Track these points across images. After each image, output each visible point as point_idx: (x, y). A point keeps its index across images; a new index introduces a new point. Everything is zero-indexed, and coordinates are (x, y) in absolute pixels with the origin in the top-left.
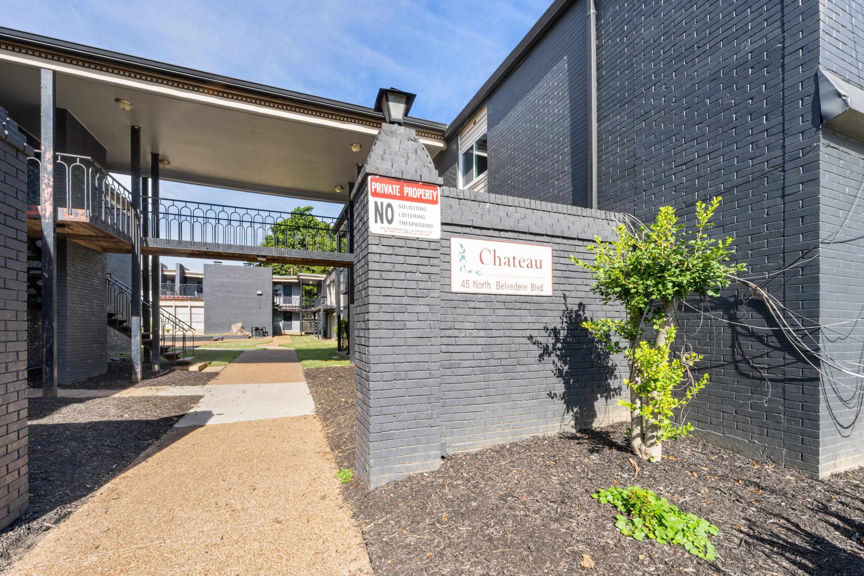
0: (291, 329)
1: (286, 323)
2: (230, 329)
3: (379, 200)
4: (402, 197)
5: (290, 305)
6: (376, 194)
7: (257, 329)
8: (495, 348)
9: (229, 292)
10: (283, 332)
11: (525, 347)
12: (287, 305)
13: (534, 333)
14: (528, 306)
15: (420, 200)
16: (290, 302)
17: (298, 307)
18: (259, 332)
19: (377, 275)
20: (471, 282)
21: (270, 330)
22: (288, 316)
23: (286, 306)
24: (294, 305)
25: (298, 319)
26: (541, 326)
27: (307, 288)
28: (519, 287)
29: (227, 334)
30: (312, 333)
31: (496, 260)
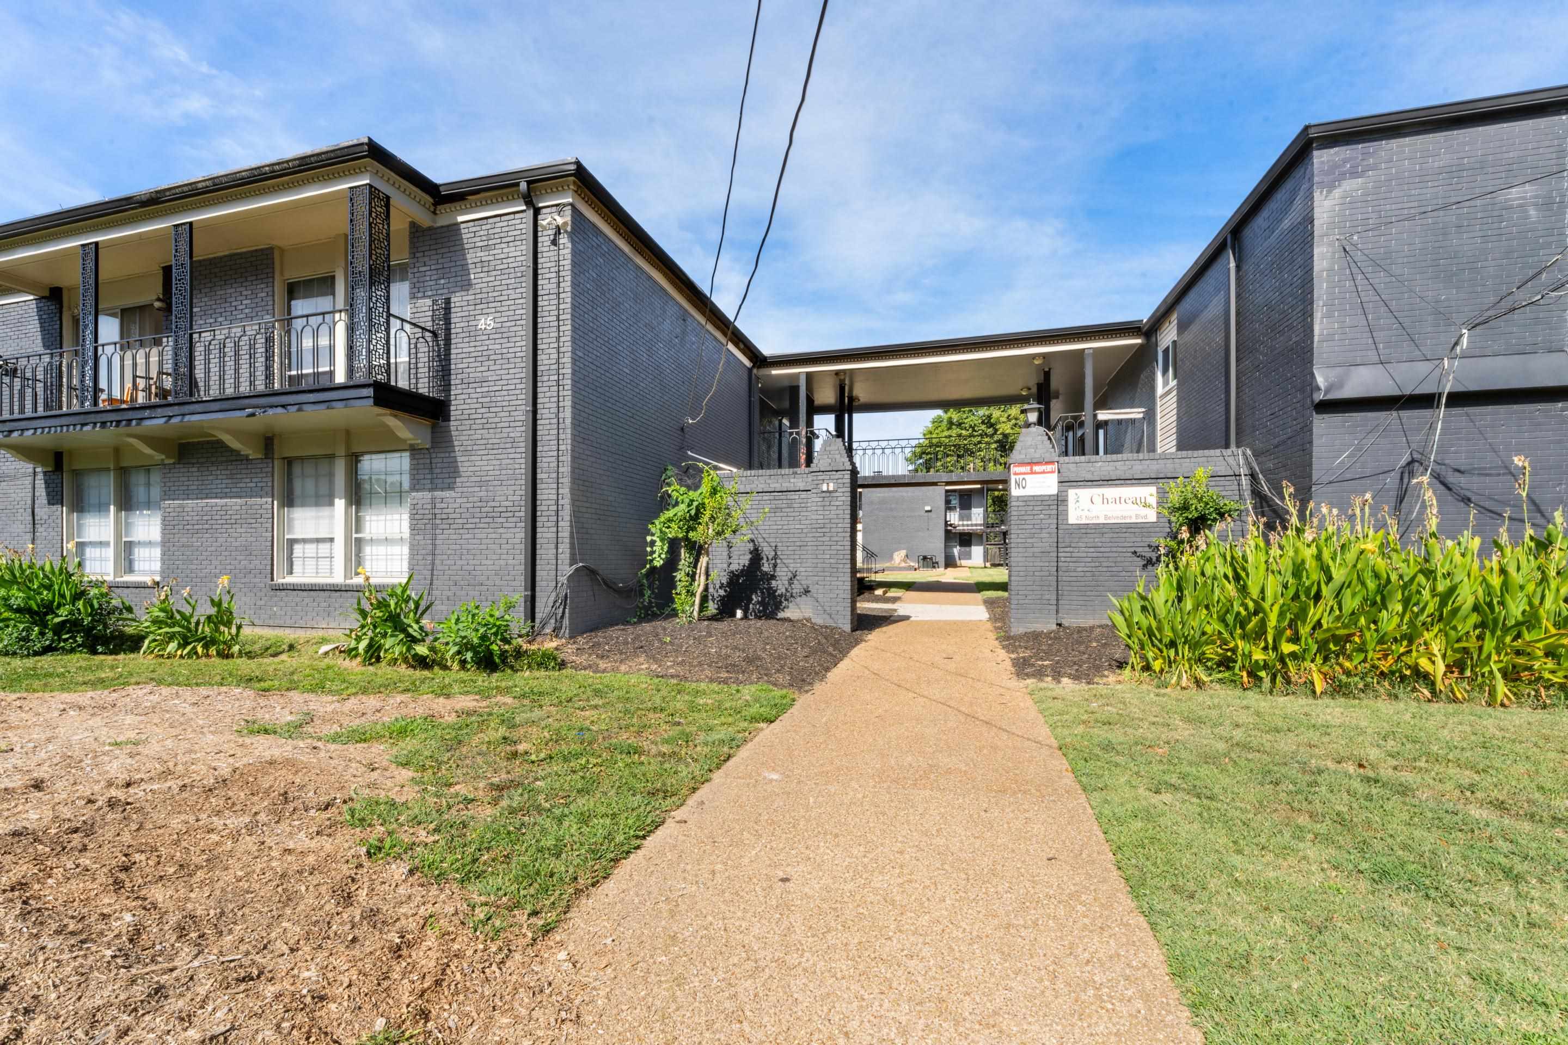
0: (970, 558)
1: (963, 549)
2: (891, 558)
3: (1017, 477)
4: (1032, 473)
5: (969, 523)
6: (1016, 474)
7: (925, 558)
8: (1102, 560)
9: (891, 510)
10: (958, 562)
11: (1130, 559)
12: (965, 523)
13: (1138, 550)
14: (1133, 530)
15: (1044, 472)
16: (969, 518)
17: (980, 525)
18: (928, 561)
19: (1016, 518)
20: (1084, 517)
21: (941, 559)
22: (966, 539)
23: (963, 525)
24: (974, 522)
25: (980, 543)
26: (1146, 544)
27: (996, 493)
28: (1125, 518)
29: (888, 565)
30: (1001, 565)
31: (1105, 500)
